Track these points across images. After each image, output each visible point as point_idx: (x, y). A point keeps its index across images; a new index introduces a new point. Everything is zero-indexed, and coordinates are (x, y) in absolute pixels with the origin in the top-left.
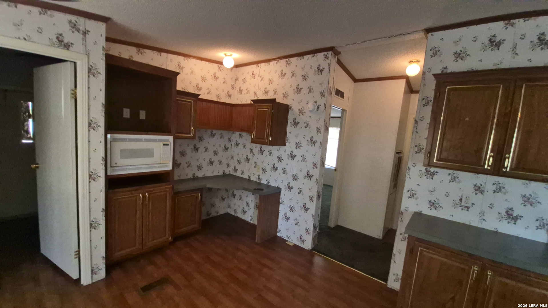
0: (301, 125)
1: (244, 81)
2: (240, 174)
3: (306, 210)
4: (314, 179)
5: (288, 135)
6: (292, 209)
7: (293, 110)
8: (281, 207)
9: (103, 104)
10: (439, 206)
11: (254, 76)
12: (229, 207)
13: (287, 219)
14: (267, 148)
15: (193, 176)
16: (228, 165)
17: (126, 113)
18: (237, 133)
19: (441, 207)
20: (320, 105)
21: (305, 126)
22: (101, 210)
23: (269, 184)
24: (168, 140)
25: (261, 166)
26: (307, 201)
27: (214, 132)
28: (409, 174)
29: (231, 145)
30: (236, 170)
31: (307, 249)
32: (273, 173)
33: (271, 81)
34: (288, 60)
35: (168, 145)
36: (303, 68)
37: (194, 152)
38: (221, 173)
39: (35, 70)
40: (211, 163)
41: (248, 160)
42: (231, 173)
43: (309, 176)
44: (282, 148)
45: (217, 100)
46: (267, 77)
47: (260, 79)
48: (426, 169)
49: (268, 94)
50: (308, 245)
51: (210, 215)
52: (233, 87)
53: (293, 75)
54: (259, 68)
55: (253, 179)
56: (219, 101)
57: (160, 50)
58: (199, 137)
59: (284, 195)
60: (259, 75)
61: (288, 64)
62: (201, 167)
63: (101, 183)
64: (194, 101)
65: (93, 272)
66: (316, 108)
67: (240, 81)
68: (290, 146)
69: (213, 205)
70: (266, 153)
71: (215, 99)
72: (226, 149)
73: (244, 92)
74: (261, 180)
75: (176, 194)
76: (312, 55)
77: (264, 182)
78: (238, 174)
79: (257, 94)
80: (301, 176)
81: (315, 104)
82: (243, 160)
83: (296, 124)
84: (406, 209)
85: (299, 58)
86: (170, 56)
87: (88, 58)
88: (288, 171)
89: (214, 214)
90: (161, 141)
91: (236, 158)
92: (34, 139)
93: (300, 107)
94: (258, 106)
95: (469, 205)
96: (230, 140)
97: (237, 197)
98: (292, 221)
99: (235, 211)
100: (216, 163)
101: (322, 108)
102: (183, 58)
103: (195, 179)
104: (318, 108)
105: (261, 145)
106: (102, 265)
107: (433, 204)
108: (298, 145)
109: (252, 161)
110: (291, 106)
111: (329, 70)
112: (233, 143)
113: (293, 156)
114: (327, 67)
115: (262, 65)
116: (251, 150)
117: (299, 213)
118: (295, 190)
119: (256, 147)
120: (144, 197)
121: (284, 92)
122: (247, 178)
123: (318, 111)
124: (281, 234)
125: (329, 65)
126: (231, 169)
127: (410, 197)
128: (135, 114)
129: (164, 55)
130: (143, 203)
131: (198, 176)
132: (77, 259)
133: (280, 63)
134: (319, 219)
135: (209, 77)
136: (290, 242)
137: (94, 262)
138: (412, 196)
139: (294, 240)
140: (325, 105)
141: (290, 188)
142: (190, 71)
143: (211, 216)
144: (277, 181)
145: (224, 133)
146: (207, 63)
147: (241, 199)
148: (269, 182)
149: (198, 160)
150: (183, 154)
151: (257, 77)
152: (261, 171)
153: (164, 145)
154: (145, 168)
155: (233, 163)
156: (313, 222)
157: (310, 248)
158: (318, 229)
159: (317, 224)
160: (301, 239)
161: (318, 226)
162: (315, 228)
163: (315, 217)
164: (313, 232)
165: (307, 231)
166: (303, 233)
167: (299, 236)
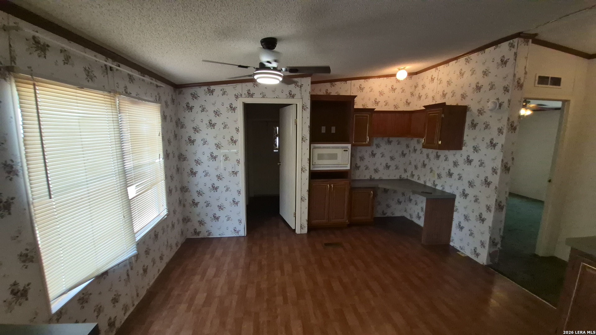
0: (481, 126)
1: (423, 87)
2: (417, 179)
3: (483, 220)
4: (492, 186)
5: (465, 138)
6: (466, 218)
7: (471, 111)
8: (455, 214)
9: (309, 126)
11: (433, 79)
12: (406, 211)
13: (461, 228)
14: (442, 153)
15: (370, 178)
16: (405, 171)
17: (323, 129)
18: (416, 139)
20: (503, 102)
21: (484, 127)
22: (307, 191)
23: (444, 190)
24: (347, 147)
25: (436, 172)
26: (484, 210)
27: (391, 139)
29: (410, 151)
30: (413, 176)
31: (482, 263)
32: (448, 179)
33: (449, 83)
34: (467, 58)
35: (347, 151)
36: (484, 63)
37: (371, 157)
38: (397, 177)
39: (280, 109)
40: (388, 167)
41: (424, 165)
42: (409, 178)
43: (487, 183)
44: (458, 152)
45: (394, 110)
46: (445, 79)
47: (439, 82)
49: (446, 96)
50: (483, 259)
51: (385, 214)
52: (412, 94)
53: (473, 72)
54: (437, 71)
55: (429, 184)
56: (396, 110)
57: (345, 80)
58: (376, 144)
59: (459, 203)
60: (438, 78)
61: (467, 61)
62: (377, 170)
63: (307, 174)
64: (369, 115)
65: (301, 228)
66: (498, 106)
67: (420, 87)
68: (467, 150)
69: (388, 206)
70: (442, 158)
71: (392, 109)
72: (403, 155)
73: (423, 97)
74: (436, 185)
75: (352, 189)
76: (494, 47)
77: (439, 188)
78: (415, 179)
79: (435, 98)
80: (478, 182)
81: (496, 101)
82: (419, 165)
83: (474, 125)
85: (480, 53)
86: (353, 82)
87: (302, 100)
88: (464, 176)
89: (389, 214)
90: (342, 148)
91: (413, 163)
92: (279, 149)
93: (479, 107)
94: (430, 111)
96: (408, 146)
97: (413, 202)
98: (466, 231)
99: (411, 216)
100: (393, 167)
101: (506, 104)
102: (363, 80)
103: (371, 180)
104: (500, 105)
105: (437, 151)
106: (305, 224)
108: (476, 149)
109: (428, 167)
110: (469, 106)
111: (515, 60)
112: (412, 149)
113: (469, 161)
114: (512, 58)
115: (441, 68)
116: (428, 156)
117: (474, 224)
118: (471, 198)
119: (432, 153)
120: (330, 187)
121: (462, 92)
122: (423, 183)
123: (500, 109)
124: (454, 243)
125: (516, 54)
126: (409, 174)
128: (328, 130)
129: (349, 82)
130: (329, 190)
131: (374, 178)
132: (295, 217)
133: (459, 61)
134: (502, 234)
135: (386, 90)
136: (462, 253)
137: (302, 222)
139: (468, 252)
140: (509, 101)
141: (465, 195)
142: (370, 90)
143: (386, 216)
144: (452, 187)
145: (402, 139)
146: (385, 78)
147: (416, 204)
148: (444, 188)
149: (375, 164)
150: (362, 159)
151: (435, 80)
152: (436, 177)
153: (344, 151)
154: (332, 167)
155: (410, 169)
156: (489, 235)
157: (485, 264)
158: (499, 246)
159: (498, 240)
160: (475, 252)
161: (500, 242)
162: (493, 243)
163: (492, 230)
164: (490, 246)
165: (483, 244)
166: (478, 245)
167: (473, 249)
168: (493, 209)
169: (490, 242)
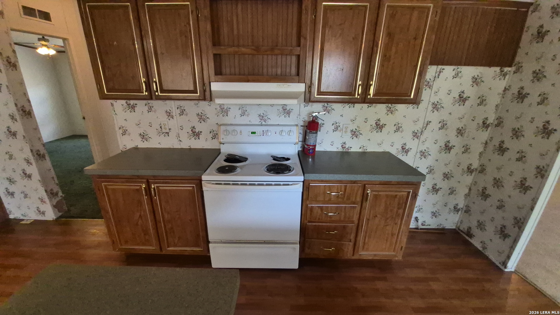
3: (29, 176)
4: (20, 135)
6: (11, 181)
10: (148, 137)
13: (12, 196)
19: (150, 138)
26: (24, 165)
28: (114, 111)
31: (52, 219)
43: (12, 134)
48: (126, 102)
50: (50, 215)
84: (124, 147)
95: (168, 131)
98: (18, 195)
107: (144, 137)
117: (22, 184)
124: (14, 214)
127: (123, 134)
134: (57, 182)
136: (28, 220)
138: (124, 133)
139: (33, 216)
156: (43, 188)
157: (55, 218)
158: (60, 194)
159: (56, 189)
160: (39, 211)
161: (60, 190)
162: (51, 194)
163: (44, 181)
164: (50, 199)
165: (42, 201)
166: (38, 203)
167: (36, 209)
168: (32, 160)
169: (48, 196)
